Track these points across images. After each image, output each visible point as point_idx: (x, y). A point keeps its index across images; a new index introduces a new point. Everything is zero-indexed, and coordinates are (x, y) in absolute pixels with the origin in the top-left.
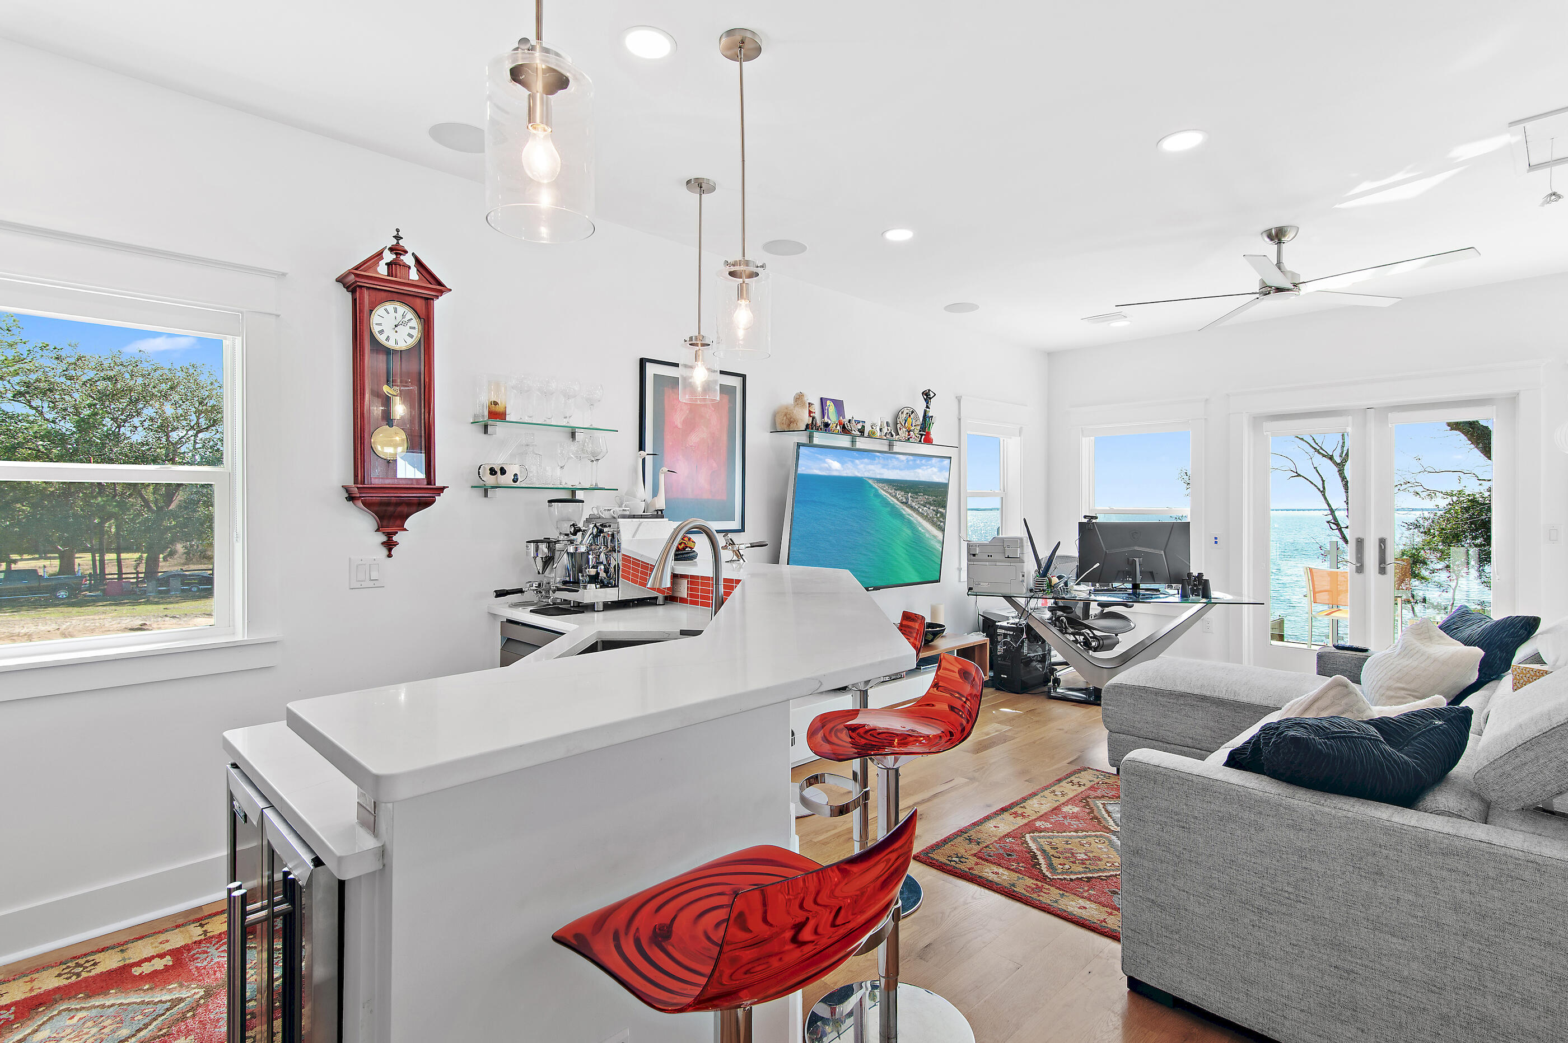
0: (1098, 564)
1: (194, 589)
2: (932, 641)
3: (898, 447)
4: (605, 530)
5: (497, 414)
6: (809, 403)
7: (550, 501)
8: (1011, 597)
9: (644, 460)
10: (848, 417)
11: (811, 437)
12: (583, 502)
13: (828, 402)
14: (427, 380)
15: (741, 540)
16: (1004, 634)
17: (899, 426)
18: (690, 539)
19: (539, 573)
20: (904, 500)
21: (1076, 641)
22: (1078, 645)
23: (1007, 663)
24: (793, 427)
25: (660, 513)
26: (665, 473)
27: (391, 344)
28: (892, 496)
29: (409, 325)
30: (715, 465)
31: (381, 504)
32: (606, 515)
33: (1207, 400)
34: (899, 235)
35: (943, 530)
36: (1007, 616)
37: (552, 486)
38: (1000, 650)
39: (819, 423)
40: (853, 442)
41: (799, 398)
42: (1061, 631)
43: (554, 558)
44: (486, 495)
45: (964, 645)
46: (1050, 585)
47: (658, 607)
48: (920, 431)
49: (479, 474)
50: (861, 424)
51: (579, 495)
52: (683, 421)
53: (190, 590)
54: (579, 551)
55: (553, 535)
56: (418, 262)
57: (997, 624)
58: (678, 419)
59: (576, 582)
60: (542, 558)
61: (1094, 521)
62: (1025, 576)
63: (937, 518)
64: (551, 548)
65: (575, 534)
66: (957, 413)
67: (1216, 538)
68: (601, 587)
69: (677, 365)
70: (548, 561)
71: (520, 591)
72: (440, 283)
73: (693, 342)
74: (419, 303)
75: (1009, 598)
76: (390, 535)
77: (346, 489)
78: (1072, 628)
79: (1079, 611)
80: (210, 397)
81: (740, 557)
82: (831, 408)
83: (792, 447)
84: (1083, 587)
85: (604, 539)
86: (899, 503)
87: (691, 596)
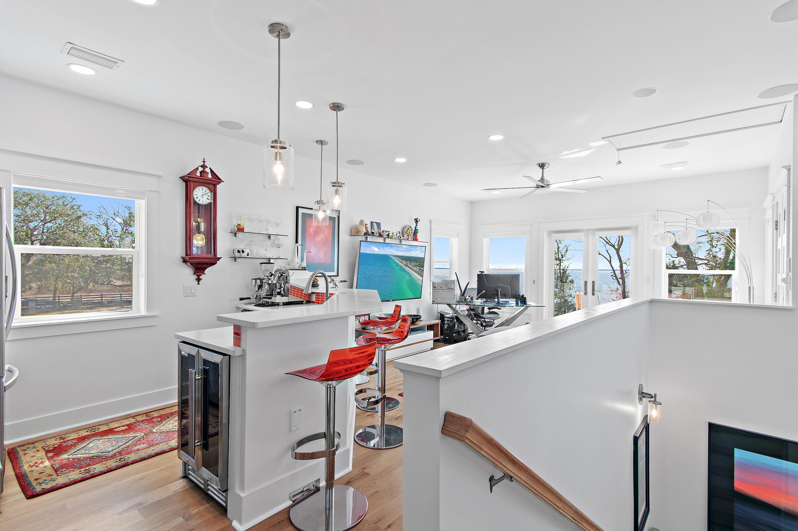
0: (484, 291)
1: (43, 307)
2: (416, 322)
3: (403, 242)
4: (284, 275)
5: (240, 229)
6: (366, 224)
7: (261, 263)
8: (450, 304)
9: (298, 247)
10: (382, 230)
11: (367, 238)
12: (274, 264)
13: (374, 223)
14: (214, 216)
15: (337, 280)
16: (447, 320)
17: (404, 233)
18: (316, 279)
19: (256, 291)
20: (406, 264)
21: (477, 323)
22: (478, 325)
23: (449, 332)
24: (359, 234)
25: (304, 268)
26: (306, 252)
27: (200, 202)
28: (401, 262)
29: (208, 195)
30: (326, 249)
31: (197, 264)
32: (283, 269)
33: (531, 224)
34: (400, 160)
35: (422, 276)
36: (449, 313)
37: (262, 258)
38: (446, 327)
39: (370, 232)
40: (385, 240)
41: (361, 222)
42: (471, 319)
43: (262, 286)
44: (235, 261)
45: (430, 324)
46: (465, 300)
47: (304, 305)
48: (413, 235)
49: (233, 252)
50: (388, 232)
51: (272, 261)
52: (314, 231)
53: (41, 308)
54: (273, 282)
55: (262, 277)
56: (212, 171)
57: (445, 316)
58: (312, 231)
59: (272, 295)
60: (258, 285)
61: (483, 273)
62: (455, 296)
63: (420, 272)
64: (261, 282)
65: (271, 276)
66: (430, 228)
67: (534, 281)
68: (282, 297)
69: (312, 209)
70: (260, 287)
71: (249, 298)
72: (220, 179)
73: (318, 203)
74: (212, 187)
75: (449, 305)
76: (199, 276)
77: (183, 258)
78: (476, 318)
79: (480, 312)
80: (52, 204)
81: (336, 286)
82: (375, 226)
83: (358, 242)
84: (480, 300)
85: (283, 278)
86: (404, 265)
87: (317, 300)
